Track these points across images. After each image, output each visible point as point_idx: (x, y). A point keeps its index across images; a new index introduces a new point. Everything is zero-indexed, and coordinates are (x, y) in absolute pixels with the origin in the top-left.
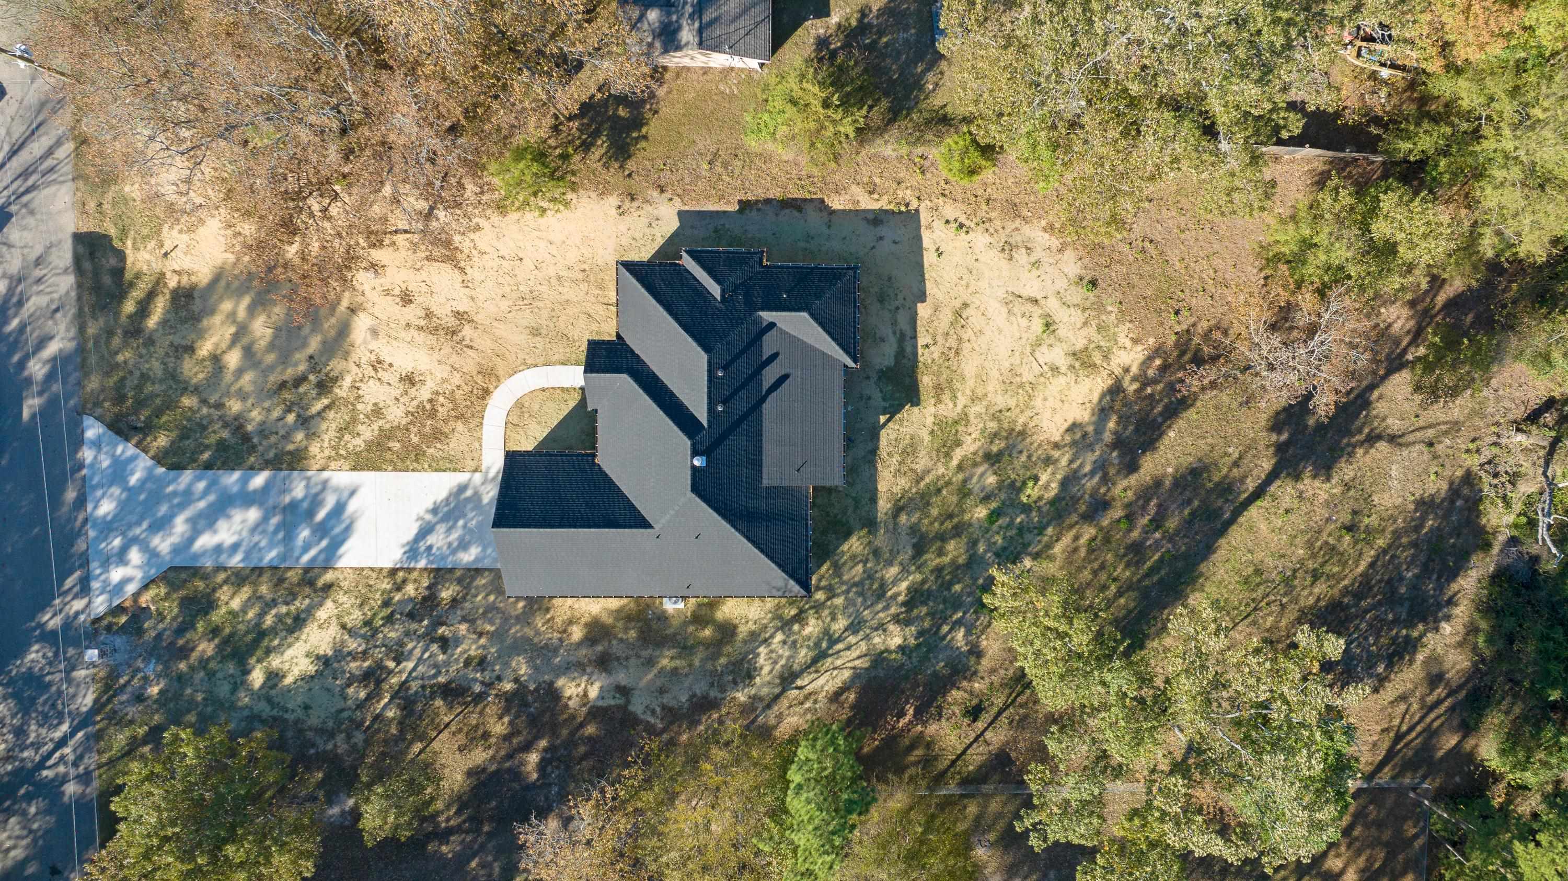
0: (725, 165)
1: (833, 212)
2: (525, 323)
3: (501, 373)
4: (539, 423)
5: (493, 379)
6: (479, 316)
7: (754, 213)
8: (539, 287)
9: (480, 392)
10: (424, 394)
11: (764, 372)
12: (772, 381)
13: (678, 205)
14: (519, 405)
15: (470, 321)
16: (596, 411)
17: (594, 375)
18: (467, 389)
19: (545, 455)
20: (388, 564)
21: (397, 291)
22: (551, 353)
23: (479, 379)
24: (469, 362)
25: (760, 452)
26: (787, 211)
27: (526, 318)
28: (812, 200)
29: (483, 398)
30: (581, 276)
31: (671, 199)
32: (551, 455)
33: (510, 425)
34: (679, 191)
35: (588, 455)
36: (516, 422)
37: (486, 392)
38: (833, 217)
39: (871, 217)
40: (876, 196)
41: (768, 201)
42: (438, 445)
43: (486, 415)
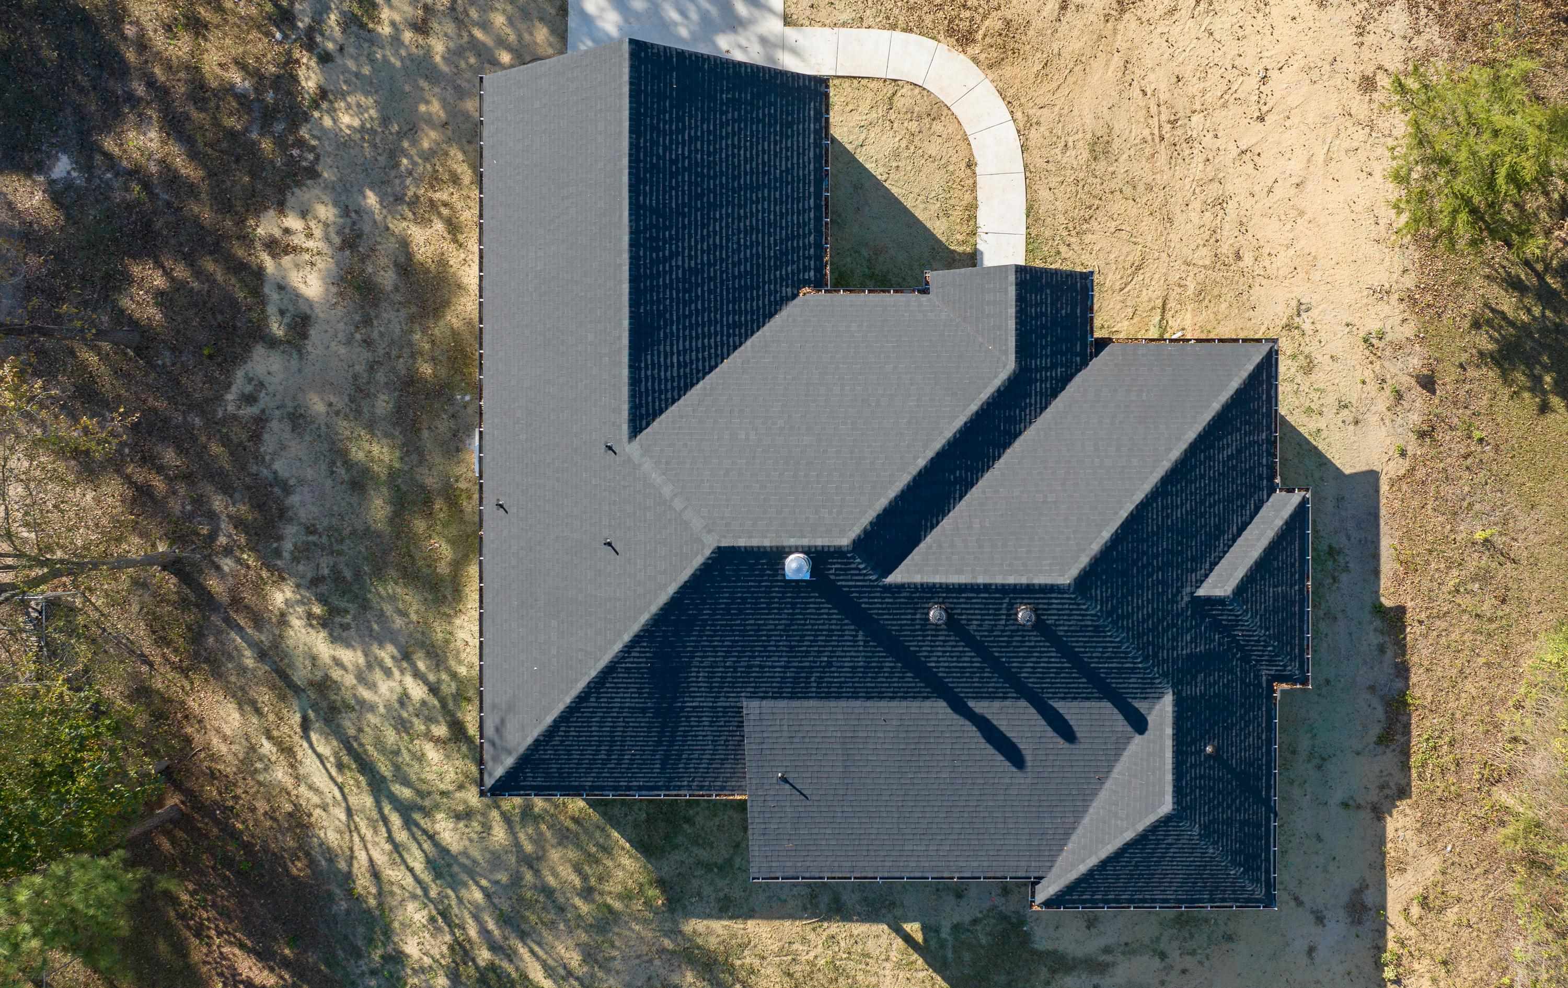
0: (1483, 577)
1: (1379, 813)
2: (1119, 126)
4: (896, 155)
5: (994, 54)
6: (1134, 24)
7: (1375, 639)
8: (1201, 158)
9: (964, 25)
11: (1023, 703)
12: (1002, 724)
13: (1390, 469)
14: (935, 111)
16: (925, 291)
17: (1012, 291)
19: (819, 170)
22: (1054, 181)
25: (826, 695)
26: (1380, 713)
28: (1405, 767)
30: (1225, 249)
31: (1403, 454)
32: (819, 182)
33: (890, 89)
34: (1420, 474)
35: (820, 270)
36: (899, 102)
37: (964, 39)
38: (1366, 815)
39: (1369, 898)
40: (1415, 911)
41: (1403, 671)
43: (913, 37)
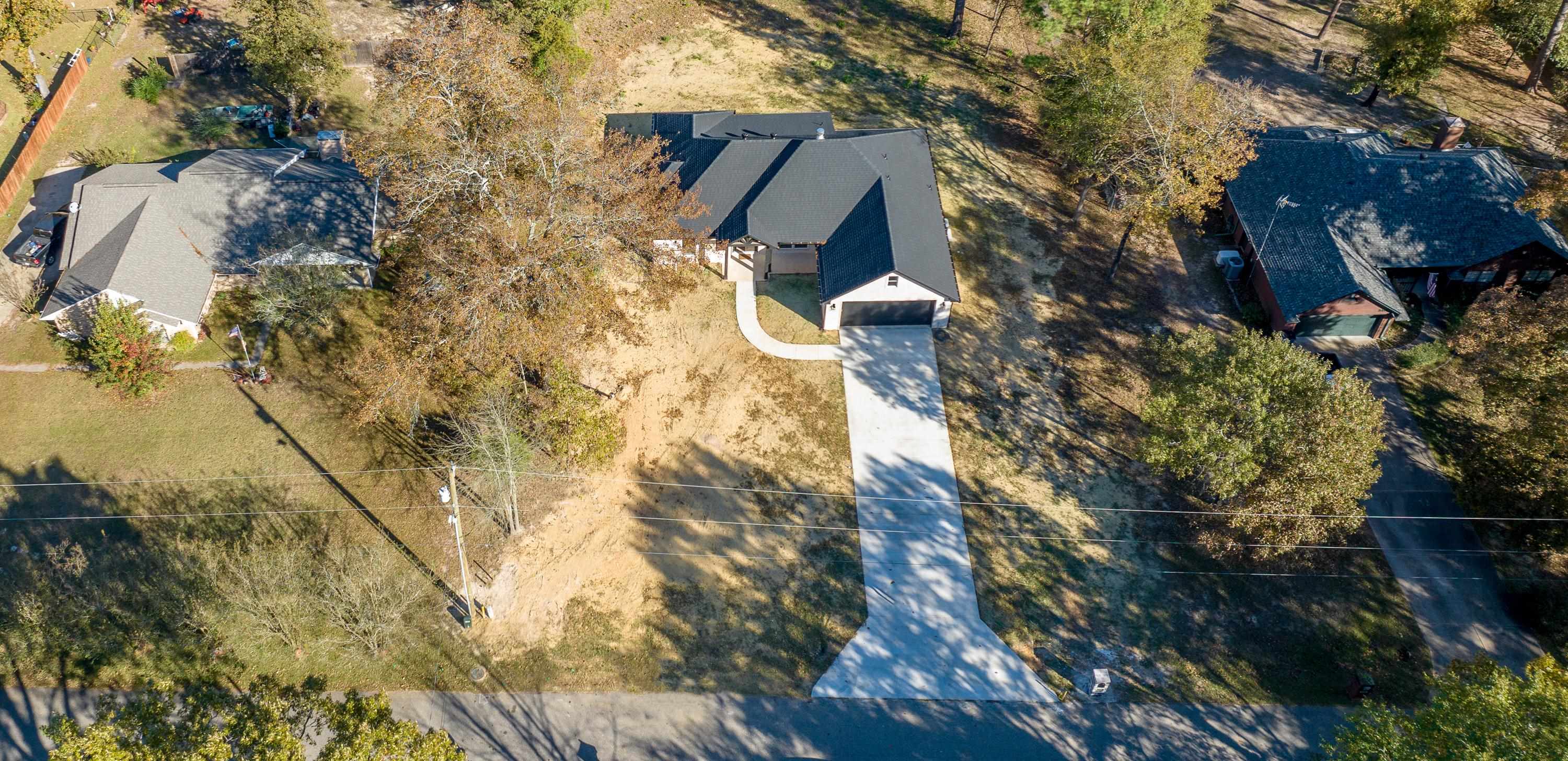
2: (698, 333)
3: (745, 348)
5: (751, 353)
6: (691, 363)
9: (764, 361)
10: (767, 403)
14: (775, 335)
15: (696, 369)
18: (761, 371)
20: (945, 432)
21: (668, 420)
22: (725, 316)
23: (751, 362)
24: (735, 370)
27: (693, 333)
29: (770, 360)
33: (795, 340)
36: (790, 337)
37: (764, 357)
42: (818, 392)
43: (787, 357)
